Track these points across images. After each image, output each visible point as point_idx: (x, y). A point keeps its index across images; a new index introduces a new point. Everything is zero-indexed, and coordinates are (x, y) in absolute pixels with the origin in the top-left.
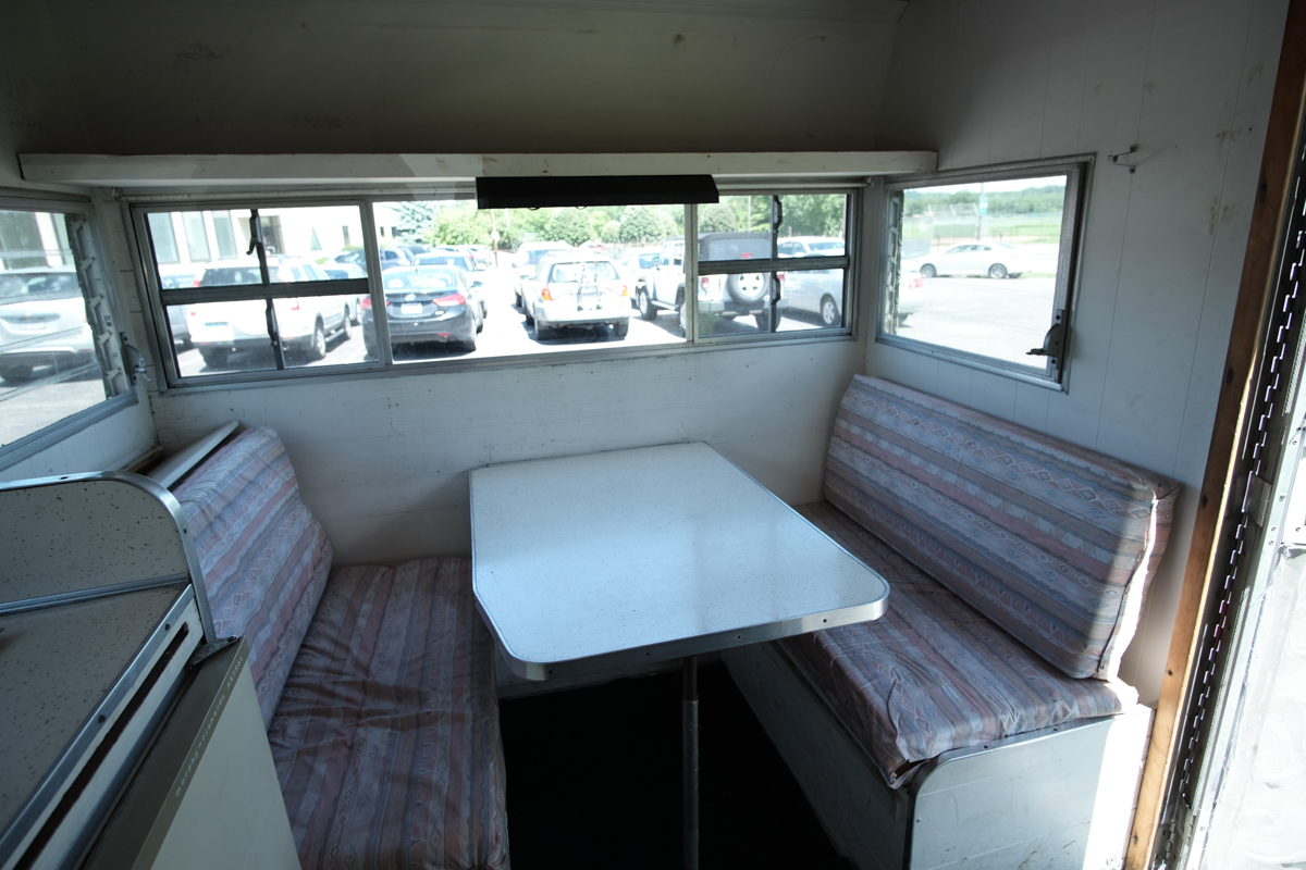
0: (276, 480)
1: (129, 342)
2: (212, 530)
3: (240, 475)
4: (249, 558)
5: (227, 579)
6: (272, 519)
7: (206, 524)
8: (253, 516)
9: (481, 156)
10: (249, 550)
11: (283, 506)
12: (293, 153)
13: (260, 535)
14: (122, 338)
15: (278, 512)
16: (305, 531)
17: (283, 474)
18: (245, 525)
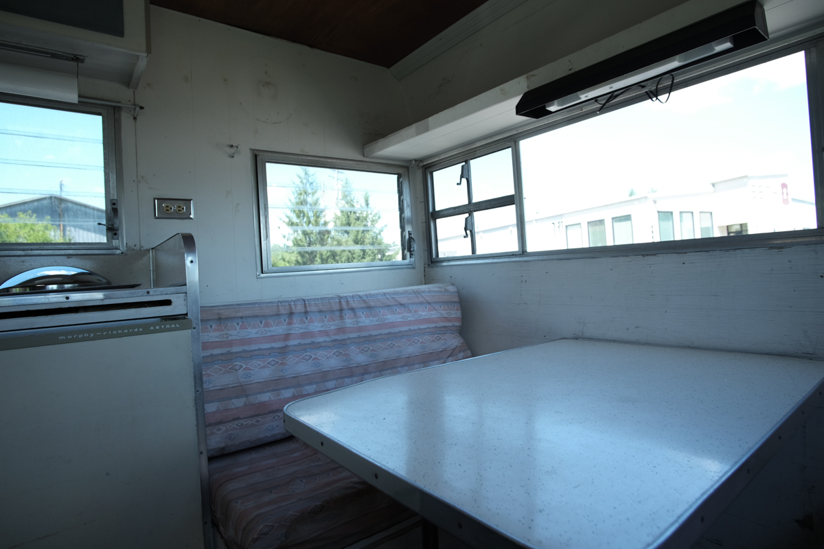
0: (434, 312)
1: (412, 236)
2: (341, 313)
3: (393, 298)
4: (369, 339)
5: (335, 340)
6: (410, 330)
7: (339, 308)
8: (386, 321)
9: (525, 76)
10: (371, 336)
11: (428, 328)
12: (437, 113)
13: (390, 333)
14: (410, 234)
15: (420, 329)
16: (445, 350)
17: (444, 312)
18: (377, 323)
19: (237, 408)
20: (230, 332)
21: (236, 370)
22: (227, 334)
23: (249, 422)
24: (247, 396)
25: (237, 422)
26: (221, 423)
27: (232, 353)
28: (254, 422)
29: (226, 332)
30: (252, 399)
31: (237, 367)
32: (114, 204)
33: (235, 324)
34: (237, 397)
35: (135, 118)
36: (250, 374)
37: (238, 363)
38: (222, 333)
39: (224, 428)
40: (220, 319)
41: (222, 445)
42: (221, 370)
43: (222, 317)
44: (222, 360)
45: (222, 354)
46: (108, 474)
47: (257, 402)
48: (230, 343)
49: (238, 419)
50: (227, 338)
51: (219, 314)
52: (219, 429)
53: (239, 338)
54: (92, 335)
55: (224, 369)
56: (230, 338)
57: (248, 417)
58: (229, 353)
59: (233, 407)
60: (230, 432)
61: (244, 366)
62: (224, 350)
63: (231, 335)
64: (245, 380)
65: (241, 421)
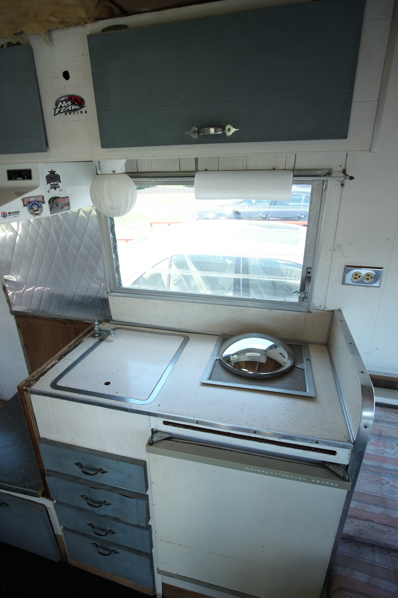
19: (373, 513)
20: (387, 450)
21: (382, 484)
22: (384, 451)
23: (381, 528)
24: (386, 508)
25: (369, 523)
26: (355, 518)
27: (383, 468)
28: (385, 529)
29: (382, 448)
30: (390, 512)
31: (384, 482)
32: (309, 273)
33: (394, 444)
34: (376, 505)
35: (342, 185)
36: (395, 491)
37: (386, 479)
38: (378, 448)
39: (357, 523)
40: (380, 435)
41: (352, 534)
42: (367, 478)
43: (383, 434)
44: (371, 471)
45: (372, 466)
46: (263, 547)
47: (394, 516)
48: (384, 460)
49: (372, 521)
50: (383, 454)
51: (380, 431)
52: (352, 522)
53: (394, 457)
54: (267, 473)
55: (371, 479)
56: (385, 455)
57: (381, 524)
58: (379, 467)
59: (370, 510)
60: (360, 528)
61: (391, 483)
62: (376, 464)
63: (387, 452)
64: (389, 495)
65: (373, 524)
